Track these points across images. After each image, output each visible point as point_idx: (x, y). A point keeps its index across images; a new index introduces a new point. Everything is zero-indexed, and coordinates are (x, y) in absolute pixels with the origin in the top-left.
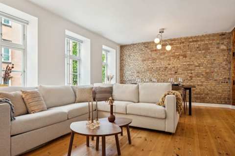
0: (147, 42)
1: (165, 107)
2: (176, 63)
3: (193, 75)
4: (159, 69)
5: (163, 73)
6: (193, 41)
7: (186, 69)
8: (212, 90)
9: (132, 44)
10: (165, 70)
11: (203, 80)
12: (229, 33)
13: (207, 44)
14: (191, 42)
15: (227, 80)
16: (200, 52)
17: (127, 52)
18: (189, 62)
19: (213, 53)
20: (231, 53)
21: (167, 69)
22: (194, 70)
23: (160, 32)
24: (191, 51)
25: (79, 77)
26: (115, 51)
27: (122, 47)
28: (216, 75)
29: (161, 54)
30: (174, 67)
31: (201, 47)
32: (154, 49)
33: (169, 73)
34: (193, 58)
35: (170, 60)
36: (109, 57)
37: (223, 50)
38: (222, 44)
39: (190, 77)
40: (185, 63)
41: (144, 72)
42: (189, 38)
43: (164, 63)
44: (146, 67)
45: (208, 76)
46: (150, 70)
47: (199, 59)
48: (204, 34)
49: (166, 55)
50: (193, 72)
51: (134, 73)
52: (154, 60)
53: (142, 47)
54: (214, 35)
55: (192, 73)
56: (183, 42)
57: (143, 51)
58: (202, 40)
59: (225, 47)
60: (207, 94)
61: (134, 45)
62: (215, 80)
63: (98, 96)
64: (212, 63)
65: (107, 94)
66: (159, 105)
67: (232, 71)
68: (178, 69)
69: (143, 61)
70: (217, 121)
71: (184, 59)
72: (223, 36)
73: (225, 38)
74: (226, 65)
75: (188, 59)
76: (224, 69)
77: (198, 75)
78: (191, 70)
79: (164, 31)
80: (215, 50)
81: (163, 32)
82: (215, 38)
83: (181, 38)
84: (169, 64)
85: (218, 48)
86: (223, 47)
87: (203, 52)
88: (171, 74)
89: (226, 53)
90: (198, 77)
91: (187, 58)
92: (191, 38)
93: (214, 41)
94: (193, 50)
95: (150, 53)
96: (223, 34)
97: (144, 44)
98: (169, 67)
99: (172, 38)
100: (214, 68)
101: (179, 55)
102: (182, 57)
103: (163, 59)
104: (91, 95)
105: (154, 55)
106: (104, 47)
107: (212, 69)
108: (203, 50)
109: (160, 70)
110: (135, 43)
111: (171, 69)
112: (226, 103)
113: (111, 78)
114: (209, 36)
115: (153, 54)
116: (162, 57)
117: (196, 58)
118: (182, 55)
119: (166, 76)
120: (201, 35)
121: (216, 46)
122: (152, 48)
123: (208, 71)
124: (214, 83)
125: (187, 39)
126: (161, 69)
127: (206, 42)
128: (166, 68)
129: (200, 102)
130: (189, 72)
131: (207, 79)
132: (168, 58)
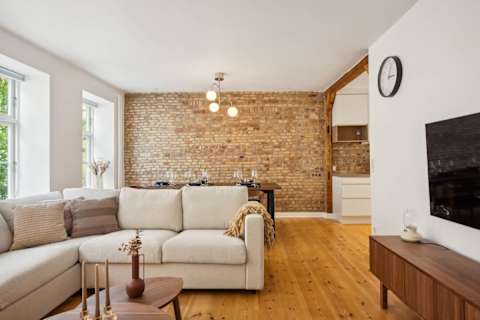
0: (186, 93)
1: (243, 239)
2: (241, 140)
3: (271, 162)
4: (209, 150)
5: (218, 157)
6: (270, 101)
7: (259, 152)
8: (298, 189)
9: (152, 94)
10: (222, 151)
11: (285, 172)
12: (322, 94)
13: (290, 108)
14: (265, 102)
15: (320, 172)
16: (280, 121)
17: (140, 110)
18: (263, 138)
19: (300, 125)
20: (325, 127)
21: (226, 150)
22: (271, 153)
23: (217, 79)
24: (266, 119)
25: (14, 170)
26: (113, 104)
27: (129, 98)
28: (304, 162)
29: (214, 120)
30: (238, 147)
31: (283, 113)
32: (201, 108)
33: (229, 157)
34: (270, 131)
35: (230, 133)
36: (96, 118)
37: (314, 121)
38: (313, 110)
39: (266, 166)
40: (257, 140)
41: (181, 155)
42: (263, 95)
43: (219, 139)
44: (184, 145)
45: (292, 164)
46: (193, 151)
47: (279, 134)
48: (288, 91)
49: (224, 123)
50: (270, 156)
51: (158, 155)
52: (200, 131)
53: (176, 102)
54: (301, 94)
55: (268, 159)
56: (254, 101)
57: (177, 110)
58: (284, 102)
59: (317, 118)
60: (292, 196)
61: (157, 95)
62: (304, 172)
63: (79, 224)
64: (299, 143)
65: (106, 216)
66: (231, 234)
67: (326, 157)
68: (245, 151)
69: (178, 131)
70: (316, 247)
71: (256, 131)
72: (314, 99)
73: (315, 102)
74: (319, 146)
75: (260, 133)
76: (316, 152)
77: (277, 163)
78: (267, 153)
79: (224, 77)
80: (302, 120)
81: (221, 79)
82: (303, 100)
83: (250, 94)
84: (229, 141)
85: (307, 117)
86: (314, 116)
87: (286, 121)
88: (233, 160)
89: (318, 127)
90: (278, 166)
91: (260, 131)
92: (267, 94)
93: (302, 105)
94: (271, 117)
95: (192, 116)
96: (313, 95)
97: (181, 95)
98: (230, 145)
99: (235, 91)
100: (302, 150)
101: (247, 124)
102: (252, 129)
103: (218, 130)
104: (62, 225)
105: (200, 121)
106: (86, 95)
107: (299, 152)
108: (286, 117)
109: (212, 151)
110: (159, 91)
111: (232, 151)
112: (318, 210)
113: (104, 169)
114: (294, 95)
115: (197, 119)
116: (215, 126)
117: (275, 131)
118: (252, 126)
119: (224, 163)
120: (281, 91)
121: (305, 113)
122: (196, 106)
123: (292, 156)
124: (302, 176)
125: (259, 95)
126: (215, 151)
127: (290, 105)
128: (224, 147)
129: (282, 211)
130: (263, 156)
131: (292, 169)
132: (227, 129)
